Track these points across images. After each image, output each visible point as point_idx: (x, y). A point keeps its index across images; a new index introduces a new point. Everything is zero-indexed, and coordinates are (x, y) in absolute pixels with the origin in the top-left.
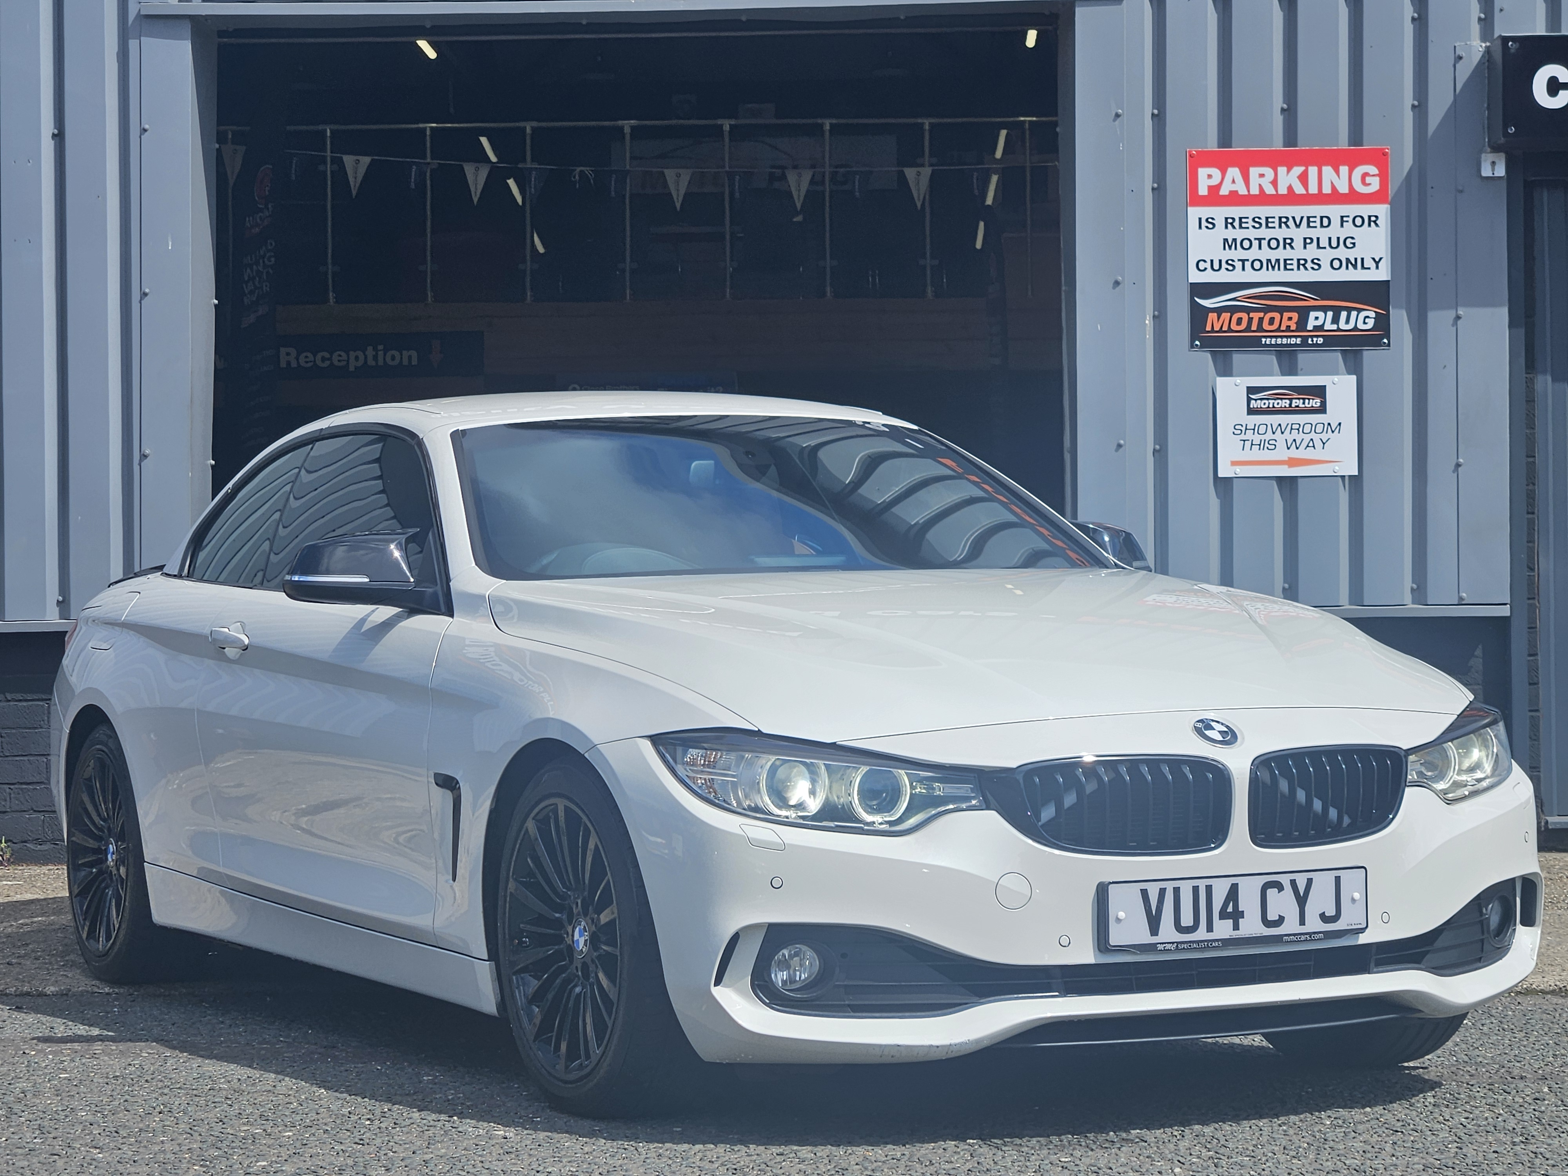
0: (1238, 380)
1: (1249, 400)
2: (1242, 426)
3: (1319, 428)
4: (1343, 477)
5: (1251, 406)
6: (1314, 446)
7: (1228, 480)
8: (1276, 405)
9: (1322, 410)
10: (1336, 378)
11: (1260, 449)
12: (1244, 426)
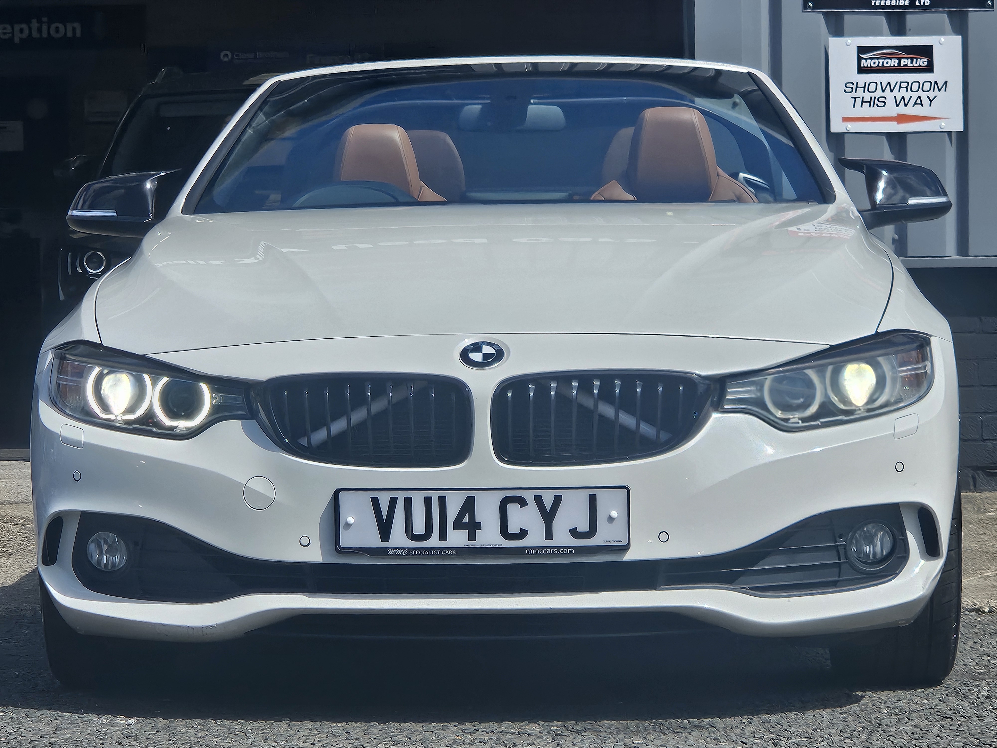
0: (849, 40)
1: (859, 59)
2: (853, 84)
3: (927, 86)
4: (950, 133)
5: (862, 65)
6: (922, 104)
7: (840, 136)
8: (885, 64)
9: (929, 68)
10: (942, 39)
11: (870, 106)
12: (855, 84)
